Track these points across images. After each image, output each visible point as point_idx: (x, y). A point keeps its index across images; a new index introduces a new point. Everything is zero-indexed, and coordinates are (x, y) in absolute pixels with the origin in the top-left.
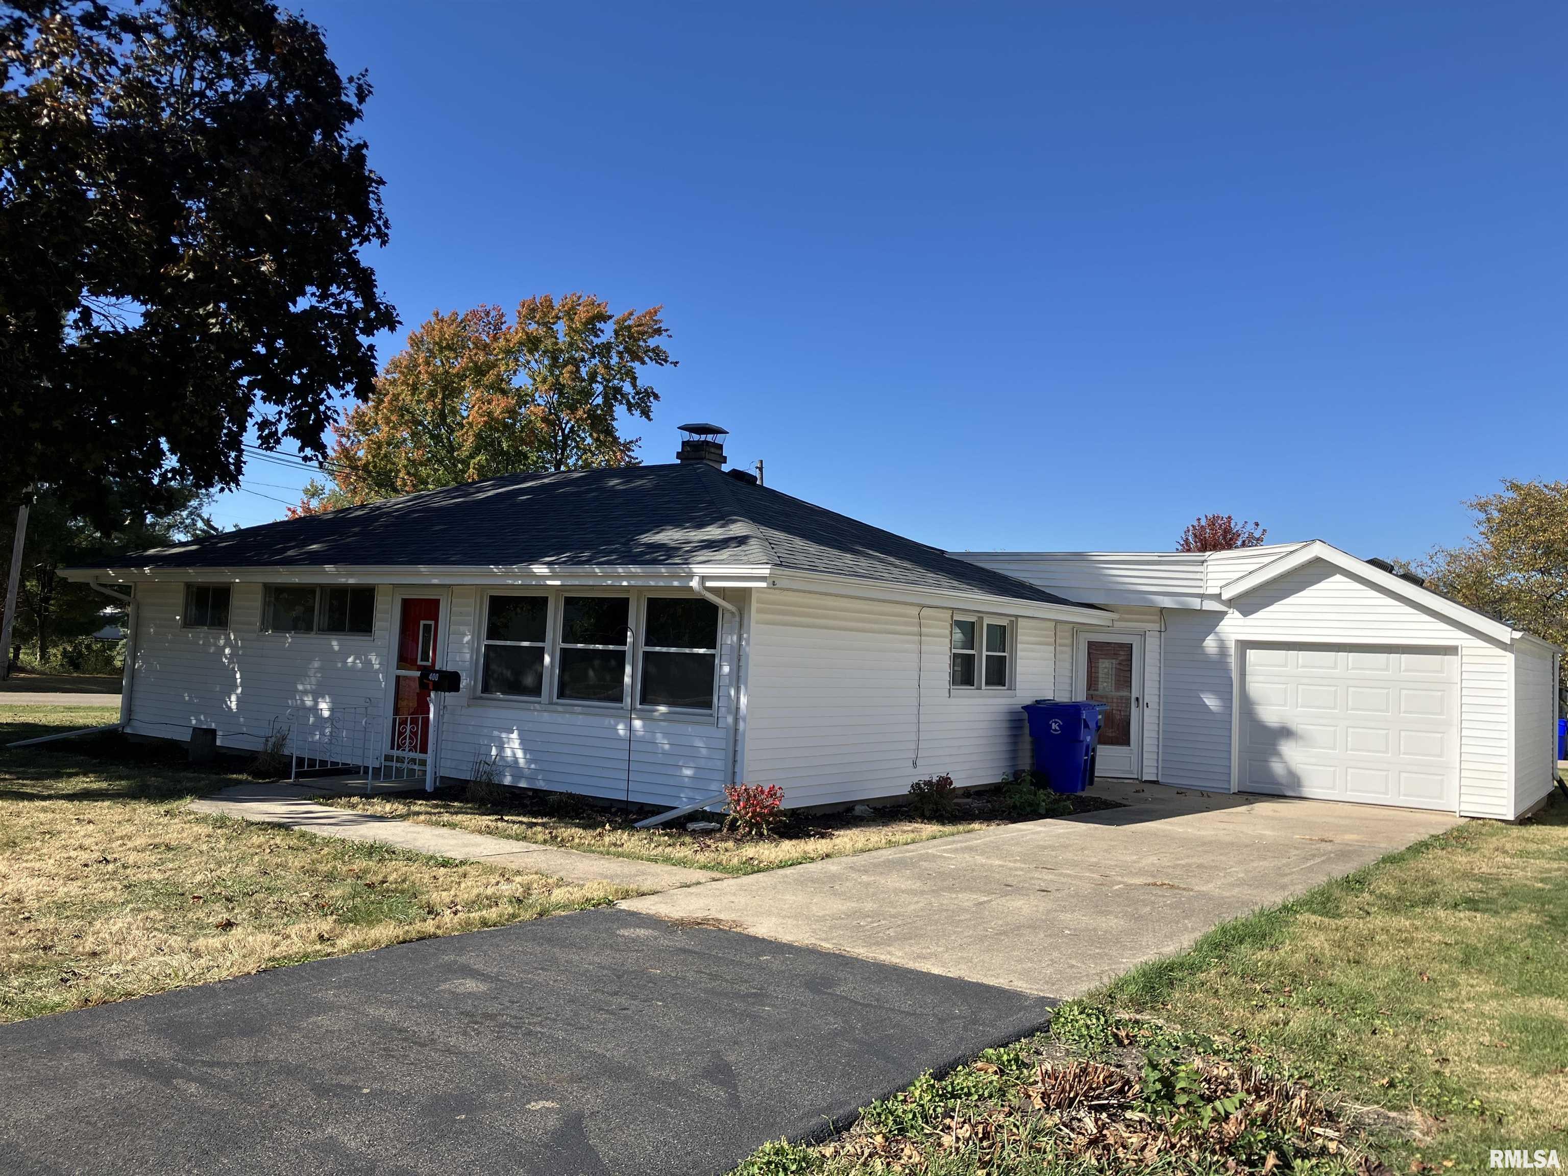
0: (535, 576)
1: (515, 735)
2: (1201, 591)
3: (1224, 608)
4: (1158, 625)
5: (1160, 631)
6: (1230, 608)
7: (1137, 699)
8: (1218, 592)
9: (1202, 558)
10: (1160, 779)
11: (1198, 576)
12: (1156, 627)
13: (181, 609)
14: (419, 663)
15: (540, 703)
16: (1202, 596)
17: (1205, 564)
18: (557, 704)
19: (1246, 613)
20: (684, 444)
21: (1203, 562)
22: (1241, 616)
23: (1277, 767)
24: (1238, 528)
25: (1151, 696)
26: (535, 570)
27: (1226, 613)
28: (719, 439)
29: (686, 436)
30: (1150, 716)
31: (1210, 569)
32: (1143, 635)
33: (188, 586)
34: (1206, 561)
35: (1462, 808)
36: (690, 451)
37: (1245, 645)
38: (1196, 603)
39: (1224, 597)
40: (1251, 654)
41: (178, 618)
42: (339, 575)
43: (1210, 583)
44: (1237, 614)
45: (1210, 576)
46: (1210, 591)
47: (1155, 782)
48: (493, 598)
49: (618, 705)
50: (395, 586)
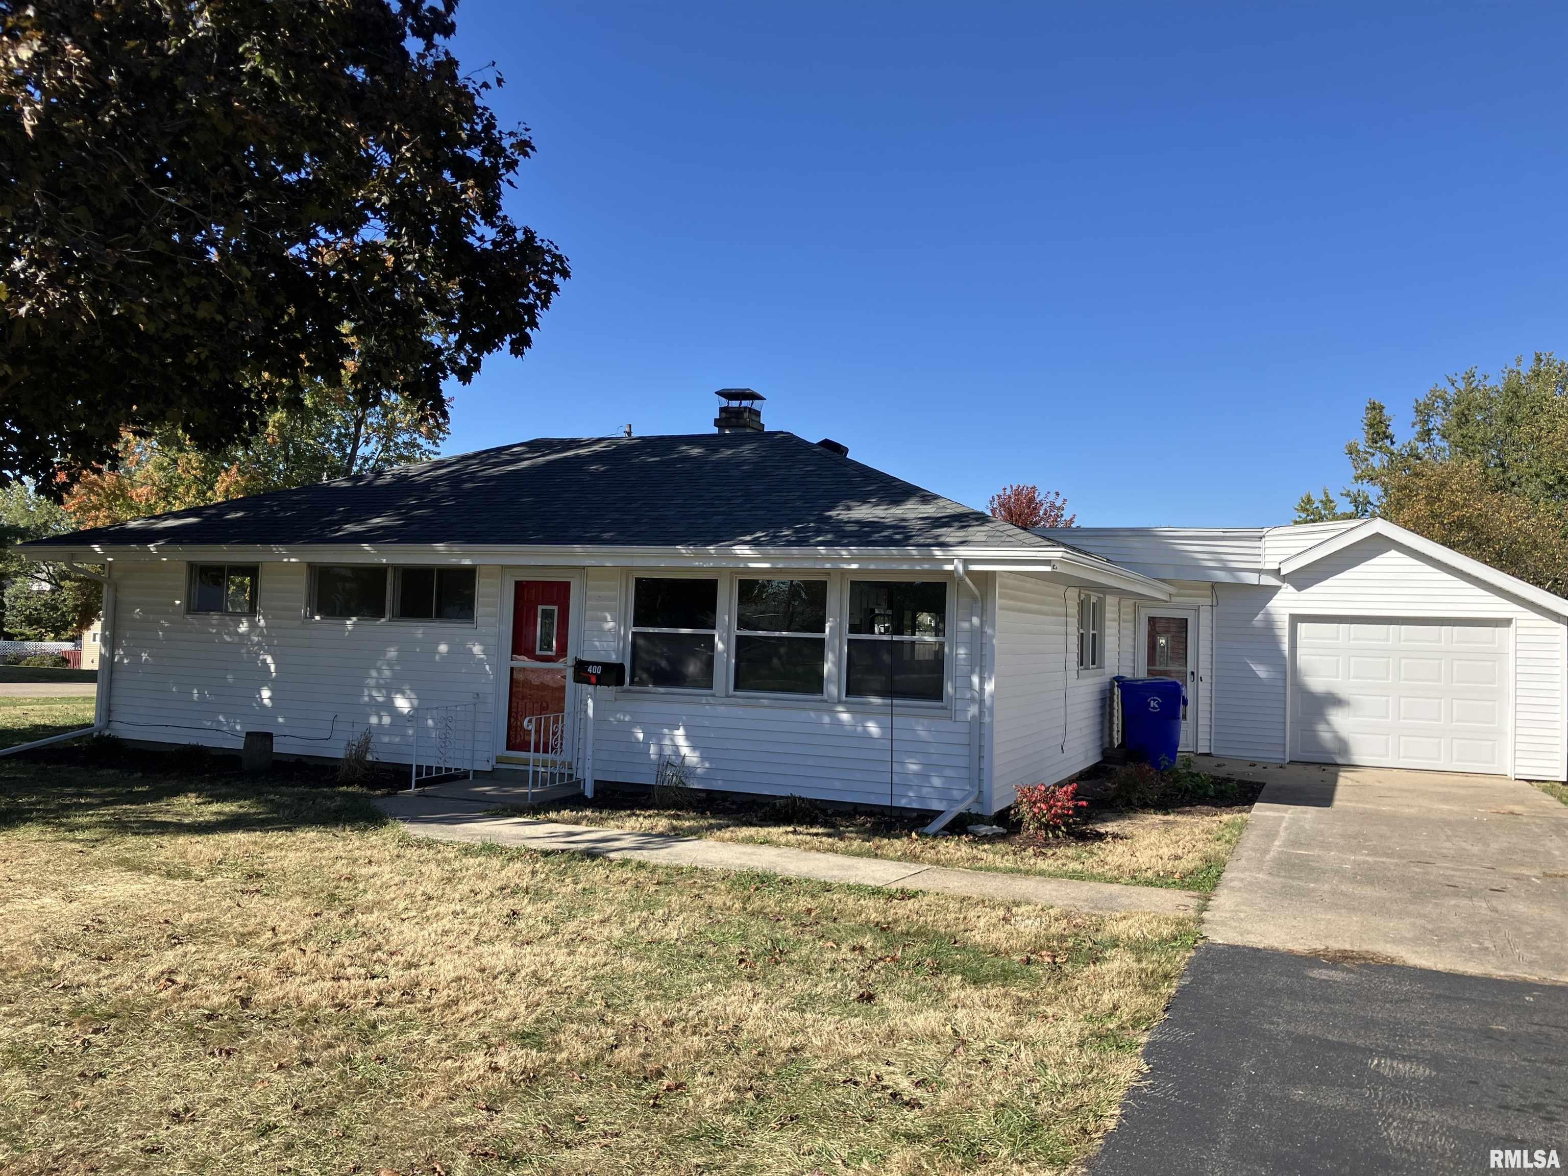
0: (737, 558)
1: (681, 731)
2: (1258, 566)
3: (1277, 583)
4: (1210, 600)
5: (1212, 606)
6: (1284, 582)
7: (1193, 673)
8: (1276, 567)
9: (1261, 534)
10: (1212, 752)
11: (1256, 551)
12: (1208, 601)
13: (183, 590)
14: (538, 652)
15: (713, 696)
16: (1260, 571)
17: (1263, 540)
18: (734, 696)
19: (1300, 587)
20: (722, 410)
21: (1261, 538)
22: (1295, 591)
23: (1325, 735)
24: (1040, 498)
25: (1203, 672)
26: (738, 552)
27: (1279, 588)
28: (756, 405)
29: (724, 402)
30: (1204, 687)
31: (1268, 544)
32: (1198, 610)
33: (192, 566)
34: (1264, 536)
35: (1517, 772)
36: (727, 418)
37: (1296, 619)
38: (1252, 579)
39: (1283, 572)
40: (1302, 627)
41: (178, 602)
42: (451, 554)
43: (1268, 558)
44: (1291, 589)
45: (1268, 551)
46: (1268, 566)
47: (1210, 755)
48: (639, 581)
49: (818, 697)
50: (504, 567)
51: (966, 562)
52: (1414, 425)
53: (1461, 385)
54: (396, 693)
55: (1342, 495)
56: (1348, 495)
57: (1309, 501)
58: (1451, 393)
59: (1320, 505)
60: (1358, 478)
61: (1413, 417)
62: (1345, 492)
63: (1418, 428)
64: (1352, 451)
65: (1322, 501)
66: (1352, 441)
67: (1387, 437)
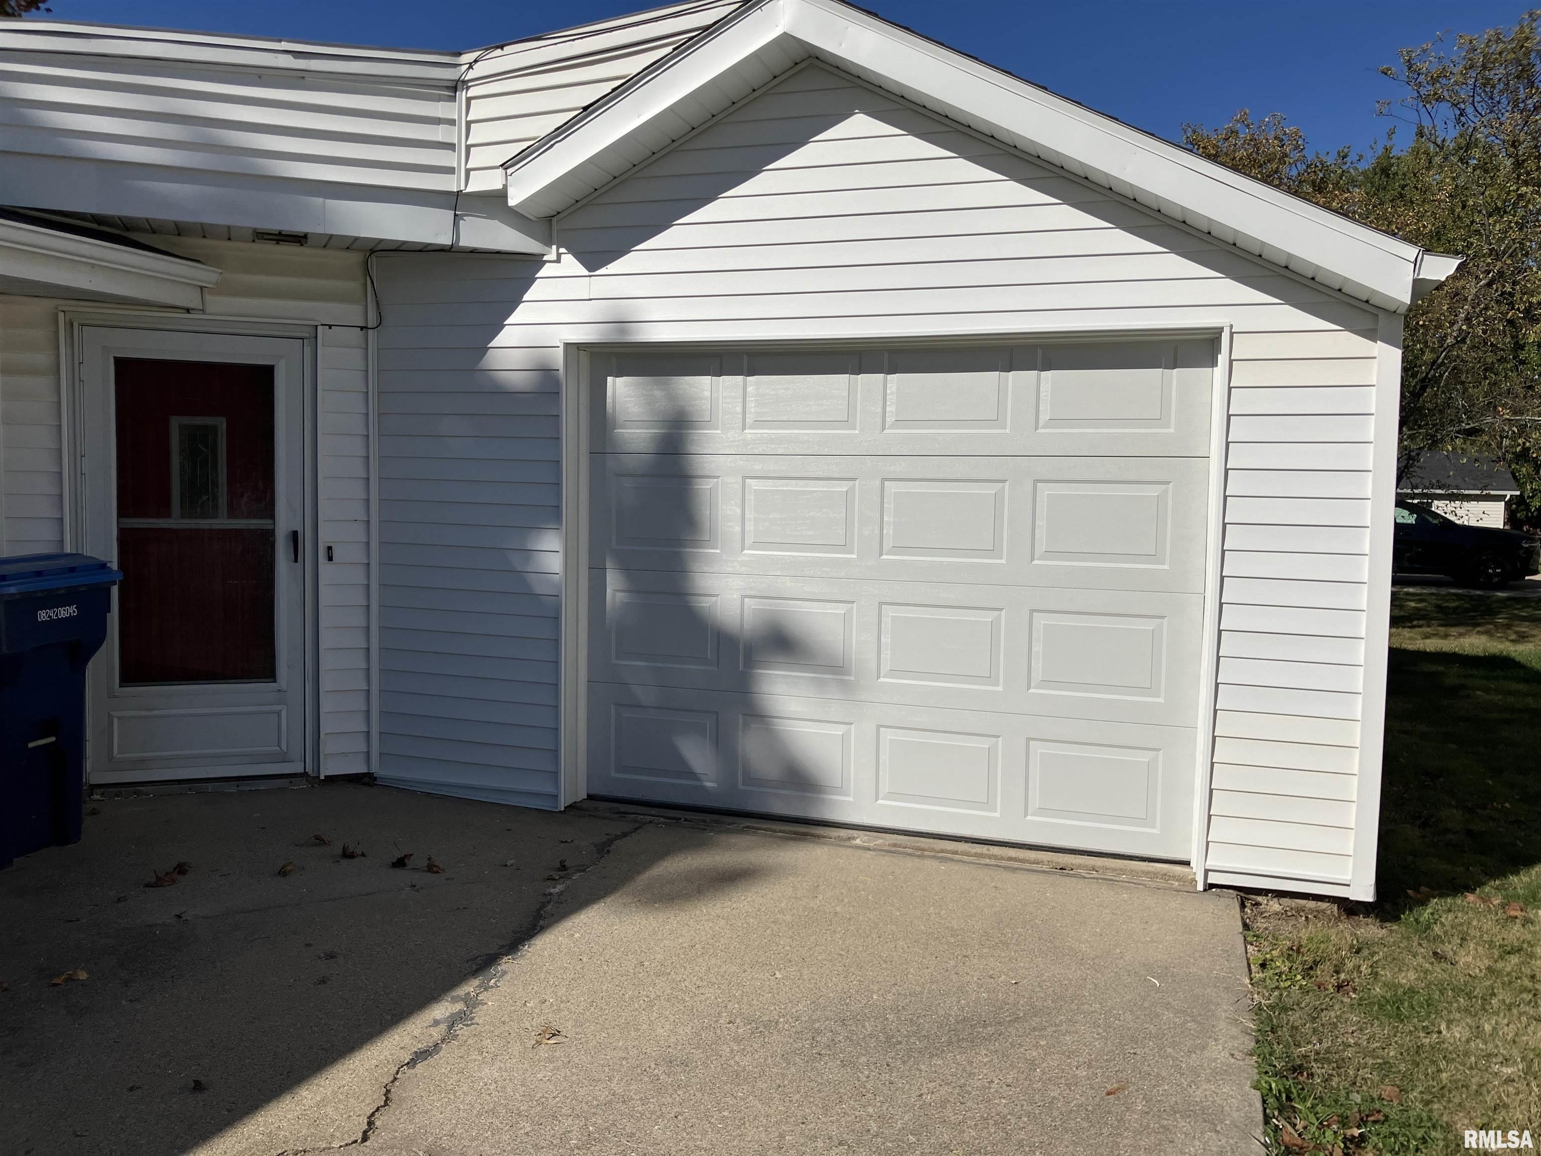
2: (449, 184)
3: (524, 242)
4: (359, 306)
5: (366, 330)
6: (549, 244)
7: (293, 536)
8: (499, 186)
9: (456, 75)
10: (375, 769)
11: (439, 134)
12: (353, 313)
16: (457, 203)
17: (462, 94)
19: (596, 255)
21: (457, 87)
22: (582, 268)
27: (532, 258)
31: (478, 110)
32: (311, 340)
34: (463, 82)
35: (1211, 863)
37: (597, 363)
39: (518, 203)
40: (617, 389)
43: (473, 157)
44: (570, 264)
45: (474, 133)
46: (480, 183)
47: (364, 780)
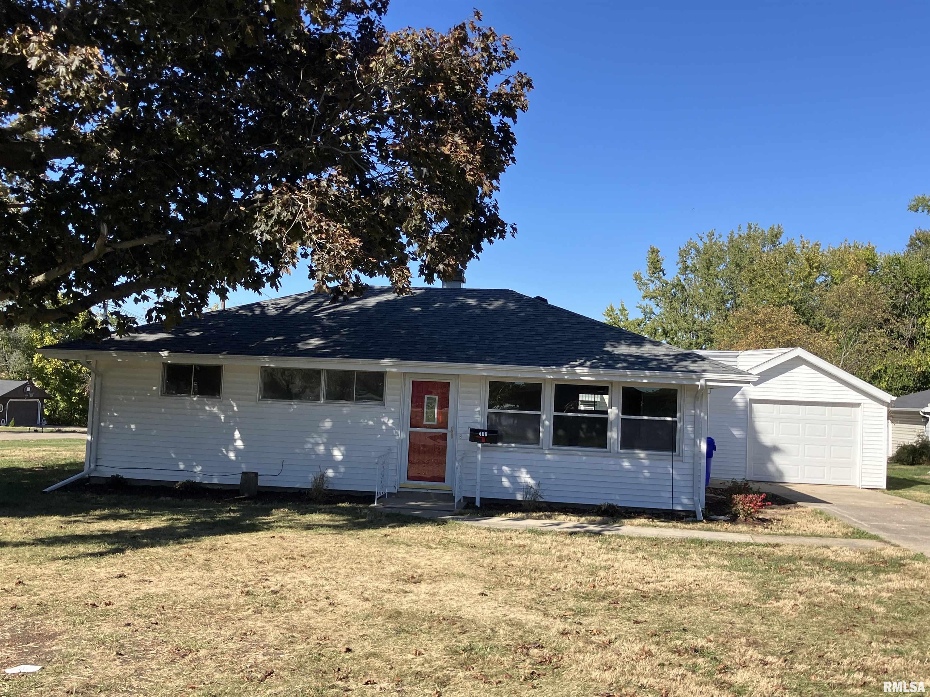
1: (525, 469)
9: (736, 354)
11: (735, 364)
14: (425, 423)
17: (739, 357)
18: (554, 449)
21: (737, 356)
22: (753, 386)
23: (771, 467)
31: (742, 360)
33: (165, 364)
34: (739, 355)
37: (753, 401)
40: (755, 406)
41: (154, 388)
45: (740, 364)
48: (492, 383)
49: (604, 450)
50: (405, 374)
51: (707, 381)
52: (678, 263)
53: (706, 240)
54: (333, 447)
55: (637, 307)
56: (641, 308)
57: (612, 310)
58: (701, 246)
59: (619, 313)
60: (644, 297)
61: (678, 259)
62: (638, 305)
63: (680, 266)
64: (637, 278)
65: (620, 310)
66: (637, 271)
67: (660, 271)
